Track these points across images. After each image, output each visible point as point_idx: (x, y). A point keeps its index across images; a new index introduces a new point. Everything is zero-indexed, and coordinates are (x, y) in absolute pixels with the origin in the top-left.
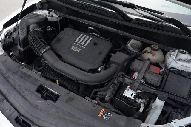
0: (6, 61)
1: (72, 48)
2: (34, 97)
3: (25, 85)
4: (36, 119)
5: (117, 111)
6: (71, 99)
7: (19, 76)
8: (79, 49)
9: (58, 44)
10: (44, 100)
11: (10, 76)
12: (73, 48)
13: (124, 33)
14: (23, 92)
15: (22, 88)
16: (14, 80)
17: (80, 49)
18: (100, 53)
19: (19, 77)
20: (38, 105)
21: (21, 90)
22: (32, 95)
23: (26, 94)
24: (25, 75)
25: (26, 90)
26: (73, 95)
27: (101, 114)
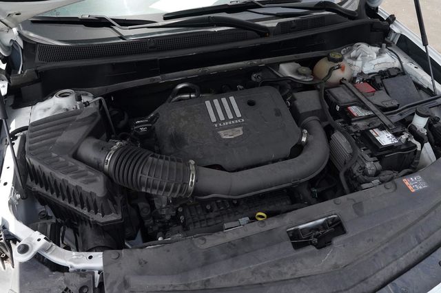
0: (143, 263)
1: (224, 137)
2: (308, 261)
3: (260, 261)
4: (362, 284)
5: (405, 171)
6: (358, 206)
7: (226, 259)
8: (237, 129)
9: (186, 146)
10: (328, 248)
11: (205, 279)
12: (226, 135)
13: (263, 60)
14: (280, 273)
15: (264, 271)
16: (226, 275)
17: (240, 129)
18: (278, 113)
19: (230, 261)
20: (336, 264)
21: (268, 276)
22: (301, 262)
23: (288, 271)
24: (234, 245)
25: (277, 265)
26: (348, 199)
27: (410, 187)
